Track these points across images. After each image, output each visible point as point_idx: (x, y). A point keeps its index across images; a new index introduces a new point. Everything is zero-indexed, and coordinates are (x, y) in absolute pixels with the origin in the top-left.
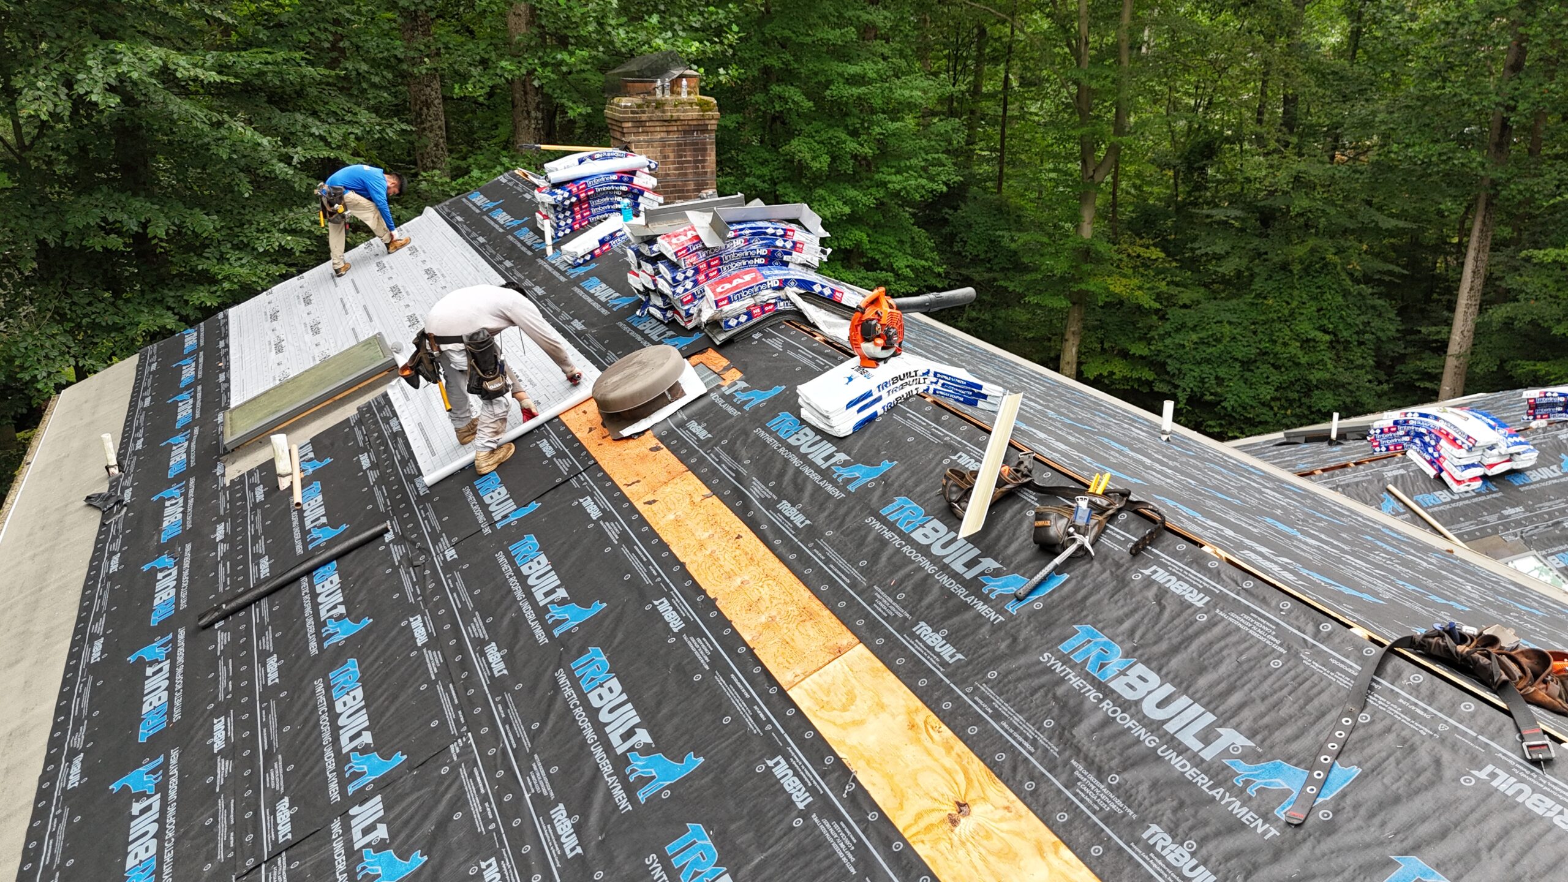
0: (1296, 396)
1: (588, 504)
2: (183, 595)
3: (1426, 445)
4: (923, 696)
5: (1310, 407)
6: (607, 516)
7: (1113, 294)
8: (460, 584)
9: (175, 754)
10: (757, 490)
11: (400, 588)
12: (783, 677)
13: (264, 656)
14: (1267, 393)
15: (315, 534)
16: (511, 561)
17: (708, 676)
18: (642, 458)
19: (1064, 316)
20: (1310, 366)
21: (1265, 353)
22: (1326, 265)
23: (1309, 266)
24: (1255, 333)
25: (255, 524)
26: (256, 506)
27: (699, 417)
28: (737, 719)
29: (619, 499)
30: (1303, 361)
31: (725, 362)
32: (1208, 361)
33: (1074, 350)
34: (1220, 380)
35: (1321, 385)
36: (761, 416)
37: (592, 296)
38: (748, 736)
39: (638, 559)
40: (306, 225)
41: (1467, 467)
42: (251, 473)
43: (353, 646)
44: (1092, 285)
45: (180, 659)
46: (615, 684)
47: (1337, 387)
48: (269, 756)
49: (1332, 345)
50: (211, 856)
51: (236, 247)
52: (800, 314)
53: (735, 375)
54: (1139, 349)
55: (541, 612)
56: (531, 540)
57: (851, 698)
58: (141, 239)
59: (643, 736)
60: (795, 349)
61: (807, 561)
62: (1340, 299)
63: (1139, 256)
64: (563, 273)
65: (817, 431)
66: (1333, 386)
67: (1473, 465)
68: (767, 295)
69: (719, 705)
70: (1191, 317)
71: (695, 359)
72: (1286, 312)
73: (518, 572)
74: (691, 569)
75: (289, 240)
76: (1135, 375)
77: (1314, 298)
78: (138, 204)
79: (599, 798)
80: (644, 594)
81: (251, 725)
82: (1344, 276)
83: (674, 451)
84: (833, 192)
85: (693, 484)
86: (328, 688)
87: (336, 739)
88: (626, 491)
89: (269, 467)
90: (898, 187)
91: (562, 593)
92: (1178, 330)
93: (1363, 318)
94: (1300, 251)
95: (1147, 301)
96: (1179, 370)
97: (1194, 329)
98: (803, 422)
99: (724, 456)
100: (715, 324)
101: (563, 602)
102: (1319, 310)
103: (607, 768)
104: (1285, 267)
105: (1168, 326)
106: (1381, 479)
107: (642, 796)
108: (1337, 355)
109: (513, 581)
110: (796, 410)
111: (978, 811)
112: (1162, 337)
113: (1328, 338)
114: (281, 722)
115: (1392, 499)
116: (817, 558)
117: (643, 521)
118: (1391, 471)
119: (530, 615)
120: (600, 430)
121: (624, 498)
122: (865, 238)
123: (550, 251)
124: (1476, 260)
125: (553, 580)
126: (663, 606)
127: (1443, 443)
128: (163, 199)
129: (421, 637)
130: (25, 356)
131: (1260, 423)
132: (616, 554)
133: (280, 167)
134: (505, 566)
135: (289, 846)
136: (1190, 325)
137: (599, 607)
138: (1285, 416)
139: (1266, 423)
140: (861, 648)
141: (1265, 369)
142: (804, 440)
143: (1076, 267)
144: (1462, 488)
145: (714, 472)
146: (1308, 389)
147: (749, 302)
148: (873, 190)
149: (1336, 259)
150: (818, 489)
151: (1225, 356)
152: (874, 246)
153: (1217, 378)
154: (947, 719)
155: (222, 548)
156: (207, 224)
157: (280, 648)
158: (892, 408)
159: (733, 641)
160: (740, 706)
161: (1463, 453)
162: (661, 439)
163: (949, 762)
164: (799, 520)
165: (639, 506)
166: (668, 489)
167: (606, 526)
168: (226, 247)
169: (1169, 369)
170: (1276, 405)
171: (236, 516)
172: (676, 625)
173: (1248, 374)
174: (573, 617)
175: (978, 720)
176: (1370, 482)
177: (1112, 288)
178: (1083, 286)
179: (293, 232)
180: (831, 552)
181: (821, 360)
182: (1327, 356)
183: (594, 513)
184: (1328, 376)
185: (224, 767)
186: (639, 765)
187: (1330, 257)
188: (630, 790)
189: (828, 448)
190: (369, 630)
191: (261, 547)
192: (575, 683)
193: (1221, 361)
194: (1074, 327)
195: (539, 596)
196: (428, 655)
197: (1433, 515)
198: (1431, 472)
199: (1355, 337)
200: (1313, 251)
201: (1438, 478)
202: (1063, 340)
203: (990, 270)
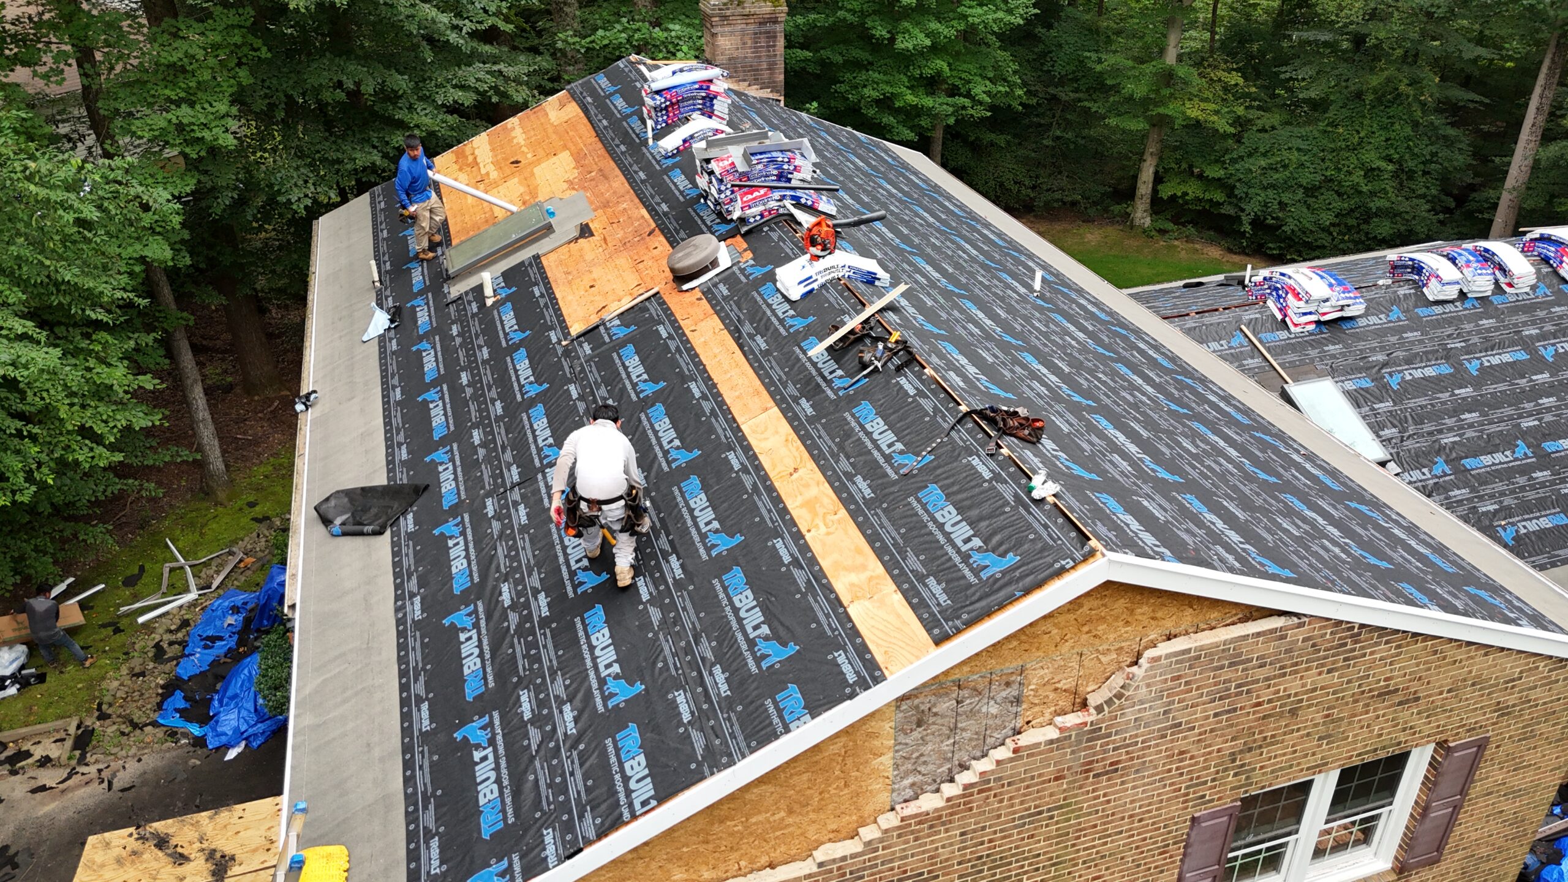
0: (1354, 222)
1: (661, 328)
2: (441, 366)
3: (1279, 297)
4: (796, 430)
5: (1367, 234)
6: (671, 337)
7: (1189, 118)
8: (594, 369)
9: (455, 446)
10: (747, 328)
11: (562, 368)
12: (739, 420)
13: (493, 401)
14: (1327, 218)
15: (512, 335)
16: (620, 358)
17: (708, 418)
18: (692, 304)
19: (1144, 136)
20: (1373, 194)
21: (1331, 180)
22: (1399, 95)
23: (1384, 95)
24: (1323, 160)
25: (475, 327)
26: (473, 315)
27: (725, 281)
28: (718, 437)
29: (678, 328)
30: (1365, 189)
31: (745, 246)
32: (1273, 186)
33: (1151, 170)
34: (1282, 205)
35: (1380, 213)
36: (758, 283)
37: (675, 184)
38: (721, 443)
39: (683, 361)
40: (472, 82)
41: (1305, 314)
42: (467, 293)
43: (540, 398)
44: (1171, 109)
45: (447, 400)
46: (667, 420)
47: (1395, 215)
48: (504, 448)
49: (1395, 175)
50: (483, 488)
51: (420, 99)
52: (791, 215)
53: (749, 255)
54: (1214, 172)
55: (634, 385)
56: (631, 347)
57: (766, 429)
58: (355, 94)
59: (677, 443)
60: (784, 241)
61: (761, 367)
62: (1408, 130)
63: (1220, 80)
64: (658, 162)
65: (784, 296)
66: (1391, 214)
67: (1310, 313)
68: (773, 204)
69: (712, 430)
70: (1264, 142)
71: (729, 241)
72: (1356, 140)
73: (623, 364)
74: (708, 368)
75: (459, 95)
76: (1208, 196)
77: (1383, 128)
78: (352, 68)
79: (656, 466)
80: (684, 379)
81: (492, 433)
82: (1415, 107)
83: (709, 301)
84: (918, 24)
85: (716, 322)
86: (529, 418)
87: (535, 441)
88: (682, 323)
89: (479, 289)
90: (977, 20)
91: (645, 376)
92: (1250, 155)
93: (1433, 149)
94: (1375, 81)
95: (1223, 125)
96: (1247, 194)
97: (1264, 155)
98: (778, 290)
99: (734, 307)
100: (743, 220)
101: (645, 381)
102: (1387, 140)
103: (660, 455)
104: (1359, 95)
105: (1242, 151)
106: (1239, 321)
107: (674, 466)
108: (1401, 184)
109: (621, 369)
110: (774, 281)
111: (801, 472)
112: (1233, 161)
113: (1390, 167)
114: (507, 434)
115: (1241, 336)
116: (767, 365)
117: (688, 341)
118: (1251, 314)
119: (629, 387)
120: (672, 284)
121: (680, 327)
122: (946, 68)
123: (650, 142)
124: (1541, 97)
125: (641, 369)
126: (693, 386)
127: (1290, 296)
128: (366, 58)
129: (575, 395)
130: (282, 184)
131: (1318, 247)
132: (673, 358)
133: (453, 37)
134: (617, 361)
135: (519, 484)
136: (1262, 150)
137: (662, 384)
138: (1342, 241)
139: (1324, 247)
140: (776, 409)
141: (1330, 196)
142: (775, 300)
143: (1157, 91)
144: (1298, 329)
145: (728, 315)
146: (1368, 216)
147: (762, 208)
148: (955, 23)
149: (1410, 91)
150: (777, 329)
151: (1292, 182)
152: (955, 73)
153: (1280, 203)
154: (800, 438)
155: (458, 340)
156: (401, 82)
157: (501, 397)
158: (823, 286)
159: (721, 404)
160: (720, 431)
161: (1302, 304)
162: (703, 293)
163: (797, 454)
164: (764, 346)
165: (687, 332)
166: (703, 324)
167: (669, 342)
168: (413, 99)
169: (1236, 192)
170: (1335, 231)
171: (462, 320)
172: (697, 394)
173: (1311, 200)
174: (649, 389)
175: (812, 438)
176: (1229, 323)
177: (1189, 112)
178: (1161, 110)
179: (462, 87)
180: (774, 363)
181: (796, 250)
182: (1389, 186)
183: (664, 335)
184: (1388, 204)
185: (482, 452)
186: (674, 454)
187: (1402, 87)
188: (669, 463)
189: (786, 306)
190: (547, 390)
191: (481, 341)
192: (649, 419)
193: (1286, 186)
194: (1152, 148)
195: (634, 377)
196: (578, 403)
197: (1268, 350)
198: (1279, 317)
199: (1422, 167)
200: (1389, 80)
201: (1284, 321)
202: (1142, 160)
203: (1076, 91)
